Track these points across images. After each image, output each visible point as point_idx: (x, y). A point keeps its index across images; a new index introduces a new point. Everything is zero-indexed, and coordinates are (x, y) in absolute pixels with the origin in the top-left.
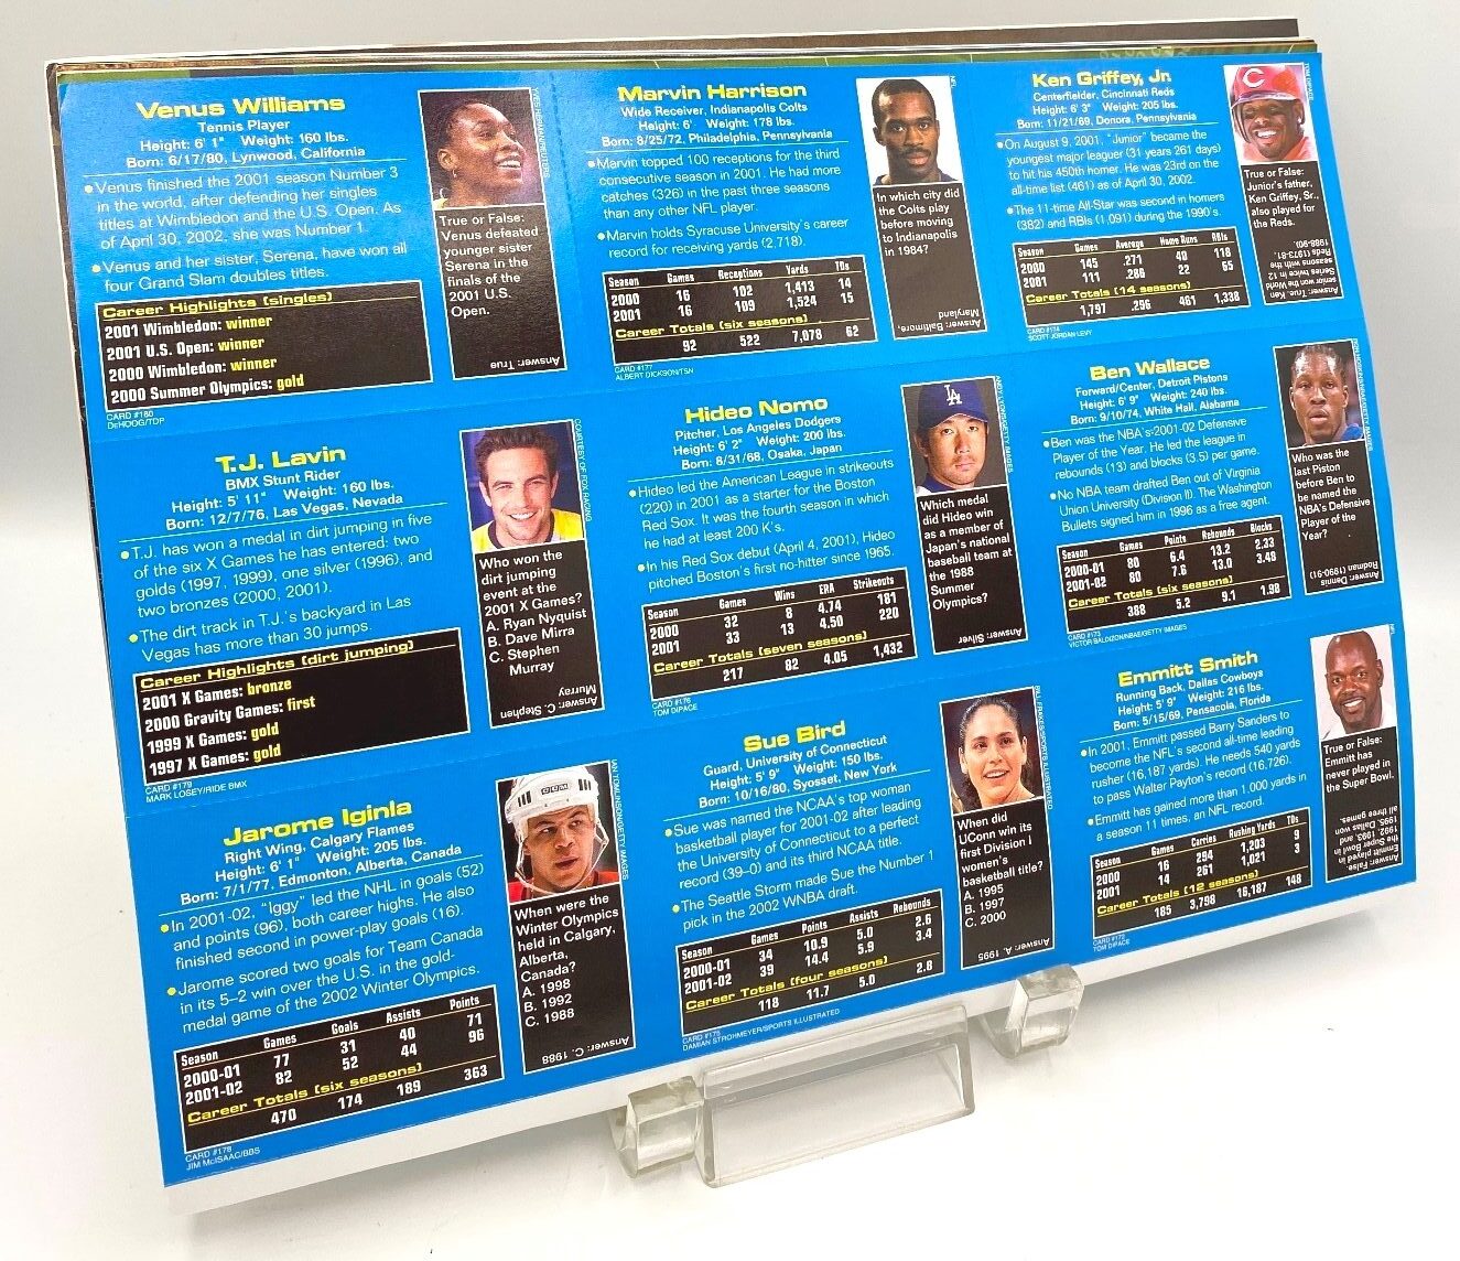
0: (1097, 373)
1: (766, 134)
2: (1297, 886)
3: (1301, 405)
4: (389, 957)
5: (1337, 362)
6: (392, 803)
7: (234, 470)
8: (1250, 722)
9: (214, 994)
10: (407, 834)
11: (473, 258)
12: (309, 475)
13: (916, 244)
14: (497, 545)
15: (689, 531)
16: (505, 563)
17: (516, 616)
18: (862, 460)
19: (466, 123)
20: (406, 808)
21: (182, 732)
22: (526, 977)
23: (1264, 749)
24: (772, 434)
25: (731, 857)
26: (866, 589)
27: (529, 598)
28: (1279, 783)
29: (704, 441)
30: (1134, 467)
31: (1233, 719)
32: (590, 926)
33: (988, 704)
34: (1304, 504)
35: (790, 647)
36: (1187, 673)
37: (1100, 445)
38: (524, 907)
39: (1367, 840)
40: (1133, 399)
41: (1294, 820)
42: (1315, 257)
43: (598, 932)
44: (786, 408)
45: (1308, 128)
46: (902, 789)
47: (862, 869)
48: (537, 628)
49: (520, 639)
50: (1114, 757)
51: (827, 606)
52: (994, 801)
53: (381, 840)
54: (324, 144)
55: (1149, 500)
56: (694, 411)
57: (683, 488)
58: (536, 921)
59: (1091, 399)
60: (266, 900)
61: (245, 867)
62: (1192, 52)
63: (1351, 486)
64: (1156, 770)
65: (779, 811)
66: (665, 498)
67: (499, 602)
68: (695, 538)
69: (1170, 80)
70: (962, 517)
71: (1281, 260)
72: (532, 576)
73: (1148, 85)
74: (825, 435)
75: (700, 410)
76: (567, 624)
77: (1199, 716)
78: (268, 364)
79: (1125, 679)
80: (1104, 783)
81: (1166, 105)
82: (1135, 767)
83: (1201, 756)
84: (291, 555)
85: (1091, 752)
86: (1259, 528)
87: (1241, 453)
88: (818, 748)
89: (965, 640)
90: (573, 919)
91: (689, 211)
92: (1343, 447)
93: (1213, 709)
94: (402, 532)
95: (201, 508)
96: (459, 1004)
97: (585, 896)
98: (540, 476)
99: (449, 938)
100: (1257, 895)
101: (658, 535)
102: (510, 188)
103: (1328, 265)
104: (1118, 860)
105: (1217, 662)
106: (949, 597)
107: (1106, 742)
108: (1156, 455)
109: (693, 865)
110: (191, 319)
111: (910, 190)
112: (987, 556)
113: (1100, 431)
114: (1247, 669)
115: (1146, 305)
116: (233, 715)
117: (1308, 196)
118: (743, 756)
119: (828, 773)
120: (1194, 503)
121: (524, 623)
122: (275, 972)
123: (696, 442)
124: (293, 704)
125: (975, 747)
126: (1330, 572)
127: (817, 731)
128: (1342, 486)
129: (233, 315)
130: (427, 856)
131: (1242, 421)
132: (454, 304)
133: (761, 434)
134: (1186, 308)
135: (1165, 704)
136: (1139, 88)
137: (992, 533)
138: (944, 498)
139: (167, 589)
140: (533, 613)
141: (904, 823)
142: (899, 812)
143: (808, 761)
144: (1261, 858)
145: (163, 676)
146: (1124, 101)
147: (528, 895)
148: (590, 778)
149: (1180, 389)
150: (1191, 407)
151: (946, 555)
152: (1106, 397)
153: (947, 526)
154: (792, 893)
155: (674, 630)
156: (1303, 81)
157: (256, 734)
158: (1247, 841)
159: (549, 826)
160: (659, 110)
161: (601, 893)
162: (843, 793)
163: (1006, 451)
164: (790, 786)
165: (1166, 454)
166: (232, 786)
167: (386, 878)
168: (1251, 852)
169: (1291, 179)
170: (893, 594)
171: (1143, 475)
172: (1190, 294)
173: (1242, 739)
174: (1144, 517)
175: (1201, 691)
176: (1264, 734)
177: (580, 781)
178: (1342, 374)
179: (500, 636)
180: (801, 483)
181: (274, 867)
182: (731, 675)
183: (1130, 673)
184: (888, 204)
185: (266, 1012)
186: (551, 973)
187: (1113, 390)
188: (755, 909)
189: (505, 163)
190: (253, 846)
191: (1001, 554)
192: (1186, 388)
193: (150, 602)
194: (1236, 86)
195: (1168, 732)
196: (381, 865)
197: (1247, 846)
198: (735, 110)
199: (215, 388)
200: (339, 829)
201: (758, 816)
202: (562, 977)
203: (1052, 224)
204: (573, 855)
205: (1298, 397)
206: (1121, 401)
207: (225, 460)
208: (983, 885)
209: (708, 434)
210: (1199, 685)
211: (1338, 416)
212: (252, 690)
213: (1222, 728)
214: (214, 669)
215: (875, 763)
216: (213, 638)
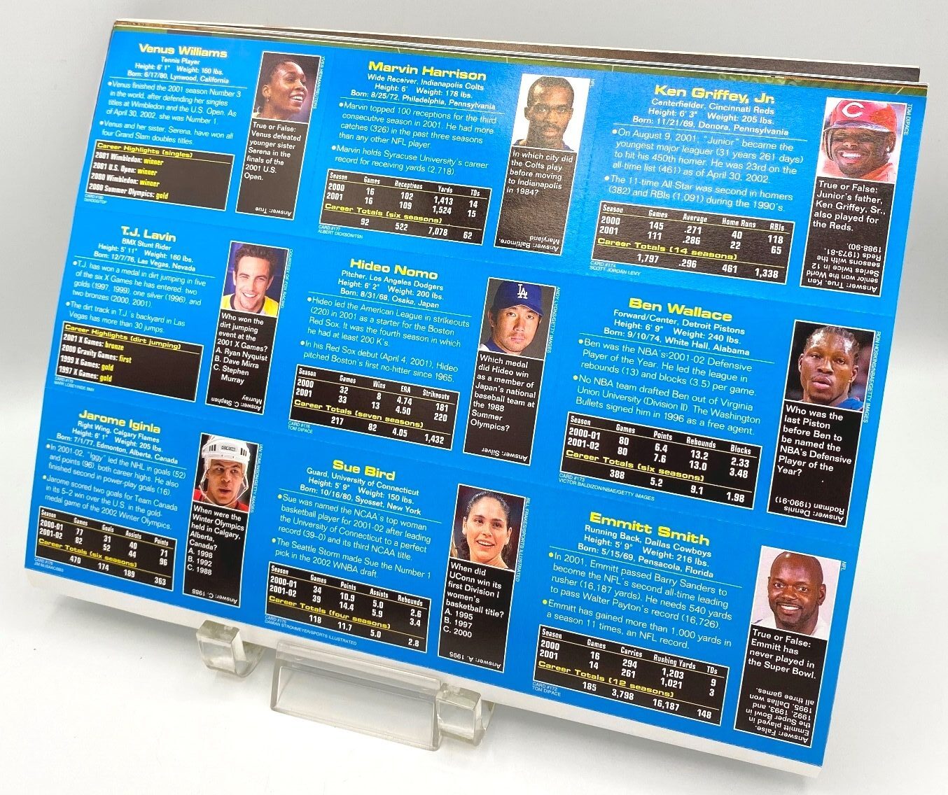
0: (635, 303)
1: (451, 101)
2: (706, 719)
3: (807, 370)
4: (134, 503)
5: (854, 346)
6: (152, 425)
7: (127, 234)
8: (690, 586)
9: (60, 486)
10: (155, 443)
11: (263, 148)
12: (158, 246)
13: (531, 188)
14: (233, 308)
15: (334, 330)
16: (234, 318)
17: (232, 348)
18: (450, 317)
19: (282, 72)
20: (157, 430)
21: (75, 355)
22: (192, 542)
23: (698, 610)
24: (398, 286)
25: (311, 525)
26: (430, 397)
27: (241, 341)
28: (707, 639)
29: (357, 280)
30: (645, 375)
31: (678, 578)
32: (228, 530)
33: (491, 496)
34: (786, 444)
35: (375, 417)
36: (646, 531)
37: (621, 353)
38: (199, 505)
39: (779, 715)
40: (658, 328)
41: (713, 671)
42: (864, 259)
43: (231, 535)
44: (411, 273)
45: (894, 157)
46: (421, 527)
47: (384, 565)
48: (240, 359)
49: (231, 362)
50: (573, 566)
51: (403, 400)
52: (479, 560)
53: (144, 442)
54: (212, 75)
55: (650, 401)
56: (356, 261)
57: (337, 304)
58: (203, 515)
59: (625, 319)
60: (90, 451)
61: (84, 430)
62: (801, 84)
63: (836, 444)
64: (604, 588)
65: (343, 510)
66: (326, 307)
67: (226, 338)
68: (336, 335)
69: (773, 102)
70: (506, 372)
71: (830, 256)
72: (245, 329)
73: (752, 104)
74: (431, 295)
75: (360, 261)
76: (256, 362)
77: (648, 565)
78: (155, 184)
79: (594, 517)
80: (562, 581)
81: (763, 121)
82: (587, 579)
83: (644, 593)
84: (139, 284)
85: (557, 557)
86: (739, 450)
87: (740, 391)
88: (376, 483)
89: (486, 450)
90: (221, 522)
91: (390, 141)
92: (838, 413)
93: (661, 565)
94: (192, 287)
95: (110, 249)
96: (159, 542)
97: (230, 513)
98: (264, 276)
99: (161, 505)
100: (669, 710)
101: (316, 327)
102: (294, 112)
103: (875, 269)
104: (560, 636)
105: (673, 533)
106: (482, 420)
107: (570, 554)
108: (665, 371)
109: (288, 520)
110: (131, 155)
111: (537, 152)
112: (517, 402)
113: (624, 343)
114: (697, 547)
115: (693, 264)
116: (97, 355)
117: (874, 210)
118: (331, 470)
119: (377, 499)
120: (687, 415)
121: (235, 354)
122: (86, 487)
123: (352, 280)
124: (122, 359)
125: (475, 521)
126: (796, 503)
127: (378, 472)
128: (827, 442)
129: (147, 157)
130: (162, 459)
131: (749, 368)
132: (247, 171)
133: (391, 284)
134: (727, 274)
135: (622, 546)
136: (743, 105)
137: (524, 389)
138: (497, 356)
139: (87, 285)
140: (240, 350)
141: (418, 548)
142: (415, 541)
143: (368, 488)
144: (678, 685)
145: (75, 326)
146: (726, 113)
147: (202, 499)
148: (247, 450)
149: (699, 330)
150: (705, 346)
151: (488, 393)
152: (637, 321)
153: (494, 375)
154: (340, 560)
155: (311, 384)
156: (902, 119)
157: (104, 368)
158: (668, 669)
159: (221, 467)
160: (390, 78)
161: (238, 514)
162: (385, 515)
163: (550, 339)
164: (354, 498)
165: (674, 374)
166: (89, 389)
167: (141, 462)
168: (670, 678)
169: (862, 194)
170: (447, 406)
171: (650, 383)
172: (734, 264)
173: (680, 595)
174: (642, 413)
175: (655, 548)
176: (700, 599)
177: (242, 449)
178: (856, 355)
179: (222, 356)
180: (407, 320)
181: (97, 435)
182: (336, 421)
183: (600, 515)
184: (520, 159)
185: (78, 505)
186: (204, 546)
187: (644, 317)
188: (317, 560)
189: (295, 98)
190: (91, 422)
191: (526, 404)
192: (705, 331)
193: (79, 289)
194: (834, 115)
195: (621, 566)
196: (141, 454)
197: (668, 672)
198: (436, 84)
199: (131, 191)
200: (127, 429)
201: (331, 508)
202: (209, 551)
203: (636, 193)
204: (229, 488)
205: (806, 363)
206: (648, 327)
207: (125, 228)
208: (460, 610)
209: (360, 276)
210: (654, 543)
211: (841, 388)
212: (107, 345)
213: (665, 580)
214: (95, 329)
215: (408, 505)
216: (97, 314)
